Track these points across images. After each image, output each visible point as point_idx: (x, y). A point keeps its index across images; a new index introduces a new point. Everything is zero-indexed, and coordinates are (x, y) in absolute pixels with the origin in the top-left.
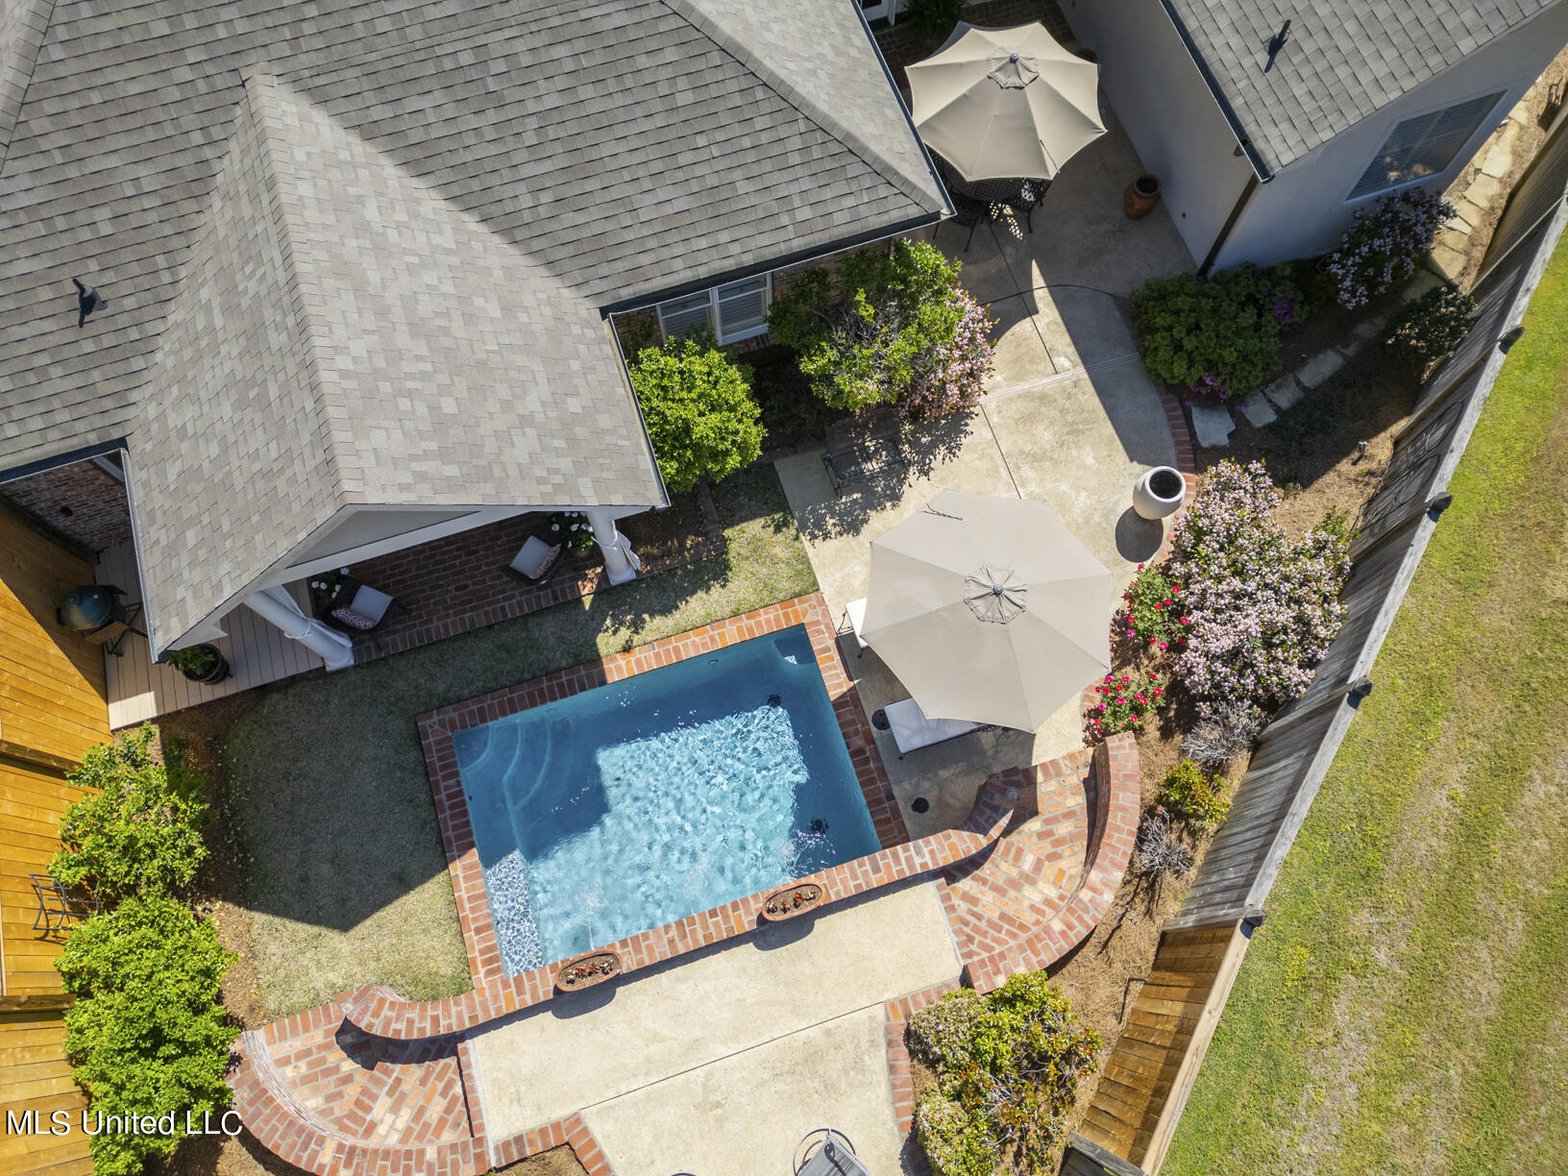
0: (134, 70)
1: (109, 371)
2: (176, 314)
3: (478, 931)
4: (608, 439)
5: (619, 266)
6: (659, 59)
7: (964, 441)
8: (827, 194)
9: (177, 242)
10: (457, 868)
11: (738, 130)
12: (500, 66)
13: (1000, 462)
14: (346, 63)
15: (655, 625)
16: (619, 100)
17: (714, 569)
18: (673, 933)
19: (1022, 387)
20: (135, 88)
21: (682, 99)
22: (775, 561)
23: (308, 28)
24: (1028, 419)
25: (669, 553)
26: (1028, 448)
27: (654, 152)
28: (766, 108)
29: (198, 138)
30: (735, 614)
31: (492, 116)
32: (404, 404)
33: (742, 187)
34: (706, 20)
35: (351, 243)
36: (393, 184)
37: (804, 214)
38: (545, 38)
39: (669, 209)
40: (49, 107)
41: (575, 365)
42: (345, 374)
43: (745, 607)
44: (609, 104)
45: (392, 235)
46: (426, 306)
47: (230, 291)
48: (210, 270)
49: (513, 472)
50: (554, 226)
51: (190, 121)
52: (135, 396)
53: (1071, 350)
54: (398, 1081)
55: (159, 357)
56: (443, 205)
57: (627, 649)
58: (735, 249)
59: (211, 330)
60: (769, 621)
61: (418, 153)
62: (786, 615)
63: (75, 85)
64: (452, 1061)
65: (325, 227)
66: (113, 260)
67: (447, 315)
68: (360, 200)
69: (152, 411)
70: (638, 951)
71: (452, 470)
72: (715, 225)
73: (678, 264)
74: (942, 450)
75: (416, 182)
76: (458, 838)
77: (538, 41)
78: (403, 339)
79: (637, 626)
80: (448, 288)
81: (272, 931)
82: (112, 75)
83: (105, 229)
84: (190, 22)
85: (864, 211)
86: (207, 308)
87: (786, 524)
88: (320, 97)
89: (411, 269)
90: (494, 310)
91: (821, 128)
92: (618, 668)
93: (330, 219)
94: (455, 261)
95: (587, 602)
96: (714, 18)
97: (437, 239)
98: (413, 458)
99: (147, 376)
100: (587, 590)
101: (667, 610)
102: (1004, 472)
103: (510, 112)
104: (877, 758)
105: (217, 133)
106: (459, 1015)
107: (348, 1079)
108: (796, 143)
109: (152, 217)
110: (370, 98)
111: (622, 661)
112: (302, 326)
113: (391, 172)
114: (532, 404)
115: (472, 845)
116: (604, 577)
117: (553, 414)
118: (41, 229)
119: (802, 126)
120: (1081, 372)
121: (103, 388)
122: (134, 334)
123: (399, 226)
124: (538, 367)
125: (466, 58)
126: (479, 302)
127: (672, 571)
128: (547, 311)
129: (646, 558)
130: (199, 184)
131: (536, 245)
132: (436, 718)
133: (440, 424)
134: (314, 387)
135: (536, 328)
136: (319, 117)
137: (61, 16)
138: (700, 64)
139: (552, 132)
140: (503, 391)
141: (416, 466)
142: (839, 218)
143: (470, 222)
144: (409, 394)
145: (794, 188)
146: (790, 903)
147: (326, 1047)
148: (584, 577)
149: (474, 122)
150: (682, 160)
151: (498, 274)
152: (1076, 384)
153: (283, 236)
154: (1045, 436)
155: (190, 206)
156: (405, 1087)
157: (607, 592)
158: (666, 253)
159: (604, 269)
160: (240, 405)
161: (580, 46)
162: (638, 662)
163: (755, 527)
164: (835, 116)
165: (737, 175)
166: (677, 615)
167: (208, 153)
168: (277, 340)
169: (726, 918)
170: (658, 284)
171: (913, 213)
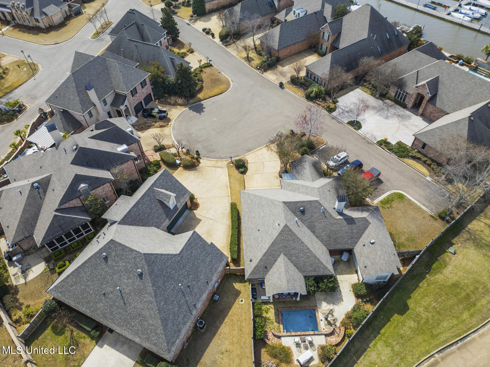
1: (265, 273)
2: (272, 270)
4: (303, 288)
5: (306, 273)
6: (312, 258)
8: (324, 271)
11: (317, 264)
12: (300, 256)
14: (289, 254)
20: (274, 253)
21: (313, 261)
23: (287, 251)
26: (340, 297)
30: (309, 306)
36: (290, 264)
37: (322, 272)
39: (310, 269)
40: (268, 253)
41: (302, 281)
47: (278, 270)
48: (276, 267)
49: (297, 289)
51: (277, 256)
55: (269, 272)
56: (293, 266)
57: (298, 307)
59: (276, 272)
60: (312, 308)
62: (314, 308)
66: (268, 264)
67: (293, 275)
68: (288, 265)
69: (268, 276)
71: (293, 288)
72: (314, 271)
77: (303, 255)
78: (291, 277)
80: (293, 273)
82: (272, 252)
83: (269, 262)
84: (279, 249)
85: (327, 273)
88: (286, 256)
89: (291, 271)
91: (324, 266)
96: (317, 256)
98: (291, 287)
99: (268, 274)
108: (322, 266)
109: (272, 262)
110: (290, 257)
113: (290, 262)
117: (300, 285)
118: (264, 261)
122: (268, 270)
125: (297, 255)
126: (295, 274)
128: (300, 276)
130: (276, 260)
131: (299, 270)
132: (280, 309)
137: (271, 248)
138: (315, 259)
140: (297, 282)
142: (325, 273)
143: (295, 267)
145: (321, 270)
149: (297, 260)
151: (297, 272)
155: (275, 262)
158: (310, 273)
159: (304, 273)
161: (306, 256)
167: (277, 258)
170: (308, 275)
171: (331, 274)
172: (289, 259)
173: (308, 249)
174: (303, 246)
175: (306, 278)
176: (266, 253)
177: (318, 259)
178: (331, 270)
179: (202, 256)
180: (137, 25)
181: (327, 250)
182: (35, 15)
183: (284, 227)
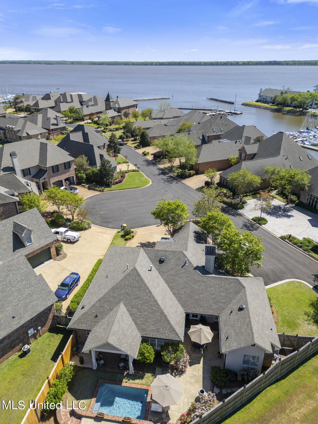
0: (112, 298)
1: (94, 323)
2: (103, 320)
3: (91, 408)
4: (134, 349)
5: (145, 333)
6: (158, 314)
7: (182, 376)
8: (170, 334)
9: (107, 314)
10: (93, 399)
11: (163, 323)
12: (143, 309)
13: (185, 381)
14: (130, 304)
15: (131, 381)
16: (152, 316)
17: (142, 377)
18: (112, 417)
19: (193, 373)
20: (111, 300)
21: (159, 318)
22: (150, 380)
23: (128, 300)
24: (192, 377)
25: (137, 373)
26: (190, 381)
27: (153, 322)
28: (167, 322)
29: (114, 306)
30: (141, 384)
31: (140, 313)
32: (117, 335)
33: (161, 329)
34: (164, 312)
35: (121, 320)
36: (128, 316)
37: (167, 335)
38: (148, 308)
39: (153, 329)
40: (104, 299)
41: (135, 340)
42: (113, 330)
43: (143, 384)
44: (151, 316)
45: (125, 320)
46: (124, 328)
47: (109, 320)
48: (108, 318)
49: (123, 347)
50: (140, 326)
51: (114, 304)
52: (95, 327)
53: (202, 371)
54: (73, 420)
55: (99, 324)
56: (131, 320)
57: (126, 382)
58: (158, 336)
59: (105, 323)
60: (145, 387)
61: (132, 314)
62: (147, 387)
63: (107, 298)
64: (80, 420)
65: (119, 317)
66: (100, 313)
67: (125, 330)
68: (124, 316)
69: (95, 328)
70: (107, 417)
71: (118, 343)
72: (157, 332)
73: (151, 335)
74: (178, 376)
75: (130, 317)
76: (95, 396)
77: (147, 308)
78: (120, 330)
79: (129, 380)
80: (127, 327)
81: (70, 396)
82: (110, 298)
83: (102, 311)
84: (119, 296)
85: (173, 337)
86: (106, 321)
87: (153, 376)
88: (126, 306)
89: (125, 324)
90: (130, 331)
91: (171, 327)
92: (124, 384)
93: (120, 317)
94: (129, 325)
95: (125, 374)
96: (165, 312)
97: (129, 322)
98: (115, 340)
99: (97, 325)
100: (126, 373)
101: (133, 380)
102: (185, 382)
103: (142, 313)
104: (148, 412)
105: (116, 306)
106: (84, 413)
107: (68, 417)
108: (169, 327)
109: (106, 311)
110: (130, 308)
111: (125, 383)
112: (113, 325)
113: (128, 315)
114: (129, 342)
115: (96, 397)
116: (128, 372)
117: (130, 343)
118: (97, 309)
119: (170, 326)
120: (202, 375)
121: (93, 325)
122: (98, 321)
123: (126, 320)
124: (131, 338)
125: (140, 307)
126: (129, 330)
127: (137, 375)
128: (136, 334)
129: (134, 372)
130: (111, 310)
131: (138, 327)
132: (101, 380)
133: (119, 339)
134: (110, 330)
135: (134, 335)
136: (125, 308)
137: (109, 292)
138: (162, 316)
139: (145, 317)
140: (126, 339)
141: (115, 341)
142: (170, 337)
143: (133, 322)
144: (118, 335)
145: (166, 332)
146: (127, 419)
147: (68, 412)
148: (126, 371)
149: (138, 313)
150: (156, 324)
151: (133, 328)
152: (200, 376)
153: (116, 317)
154: (193, 380)
155: (110, 311)
156: (73, 421)
157: (128, 374)
158: (150, 333)
159: (144, 332)
160: (103, 330)
161: (151, 310)
162: (127, 385)
163: (150, 375)
164: (174, 326)
165: (161, 328)
166: (134, 381)
167: (114, 307)
168: (110, 325)
169: (119, 418)
170: (148, 336)
171: (179, 340)
172: (128, 310)
173: (155, 301)
174: (149, 297)
175: (145, 340)
176: (102, 298)
177: (165, 316)
178: (180, 335)
179: (20, 285)
181: (184, 312)
183: (132, 270)
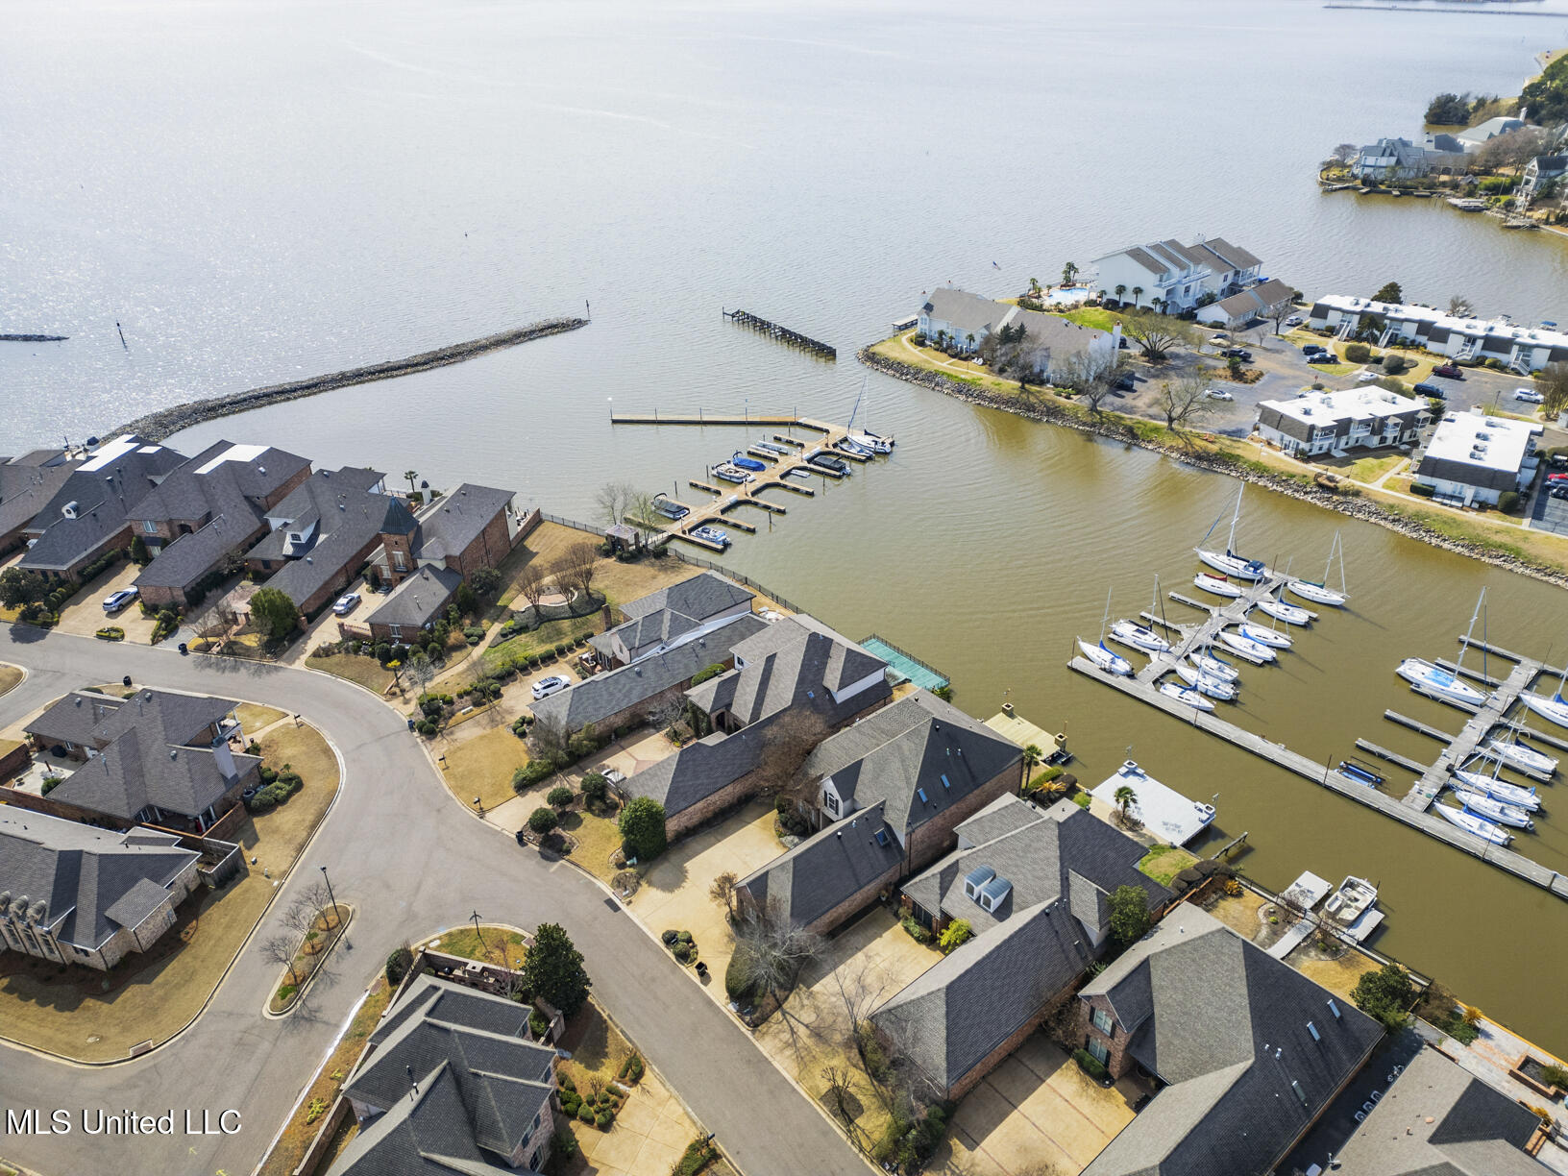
180: (453, 1073)
182: (76, 937)
